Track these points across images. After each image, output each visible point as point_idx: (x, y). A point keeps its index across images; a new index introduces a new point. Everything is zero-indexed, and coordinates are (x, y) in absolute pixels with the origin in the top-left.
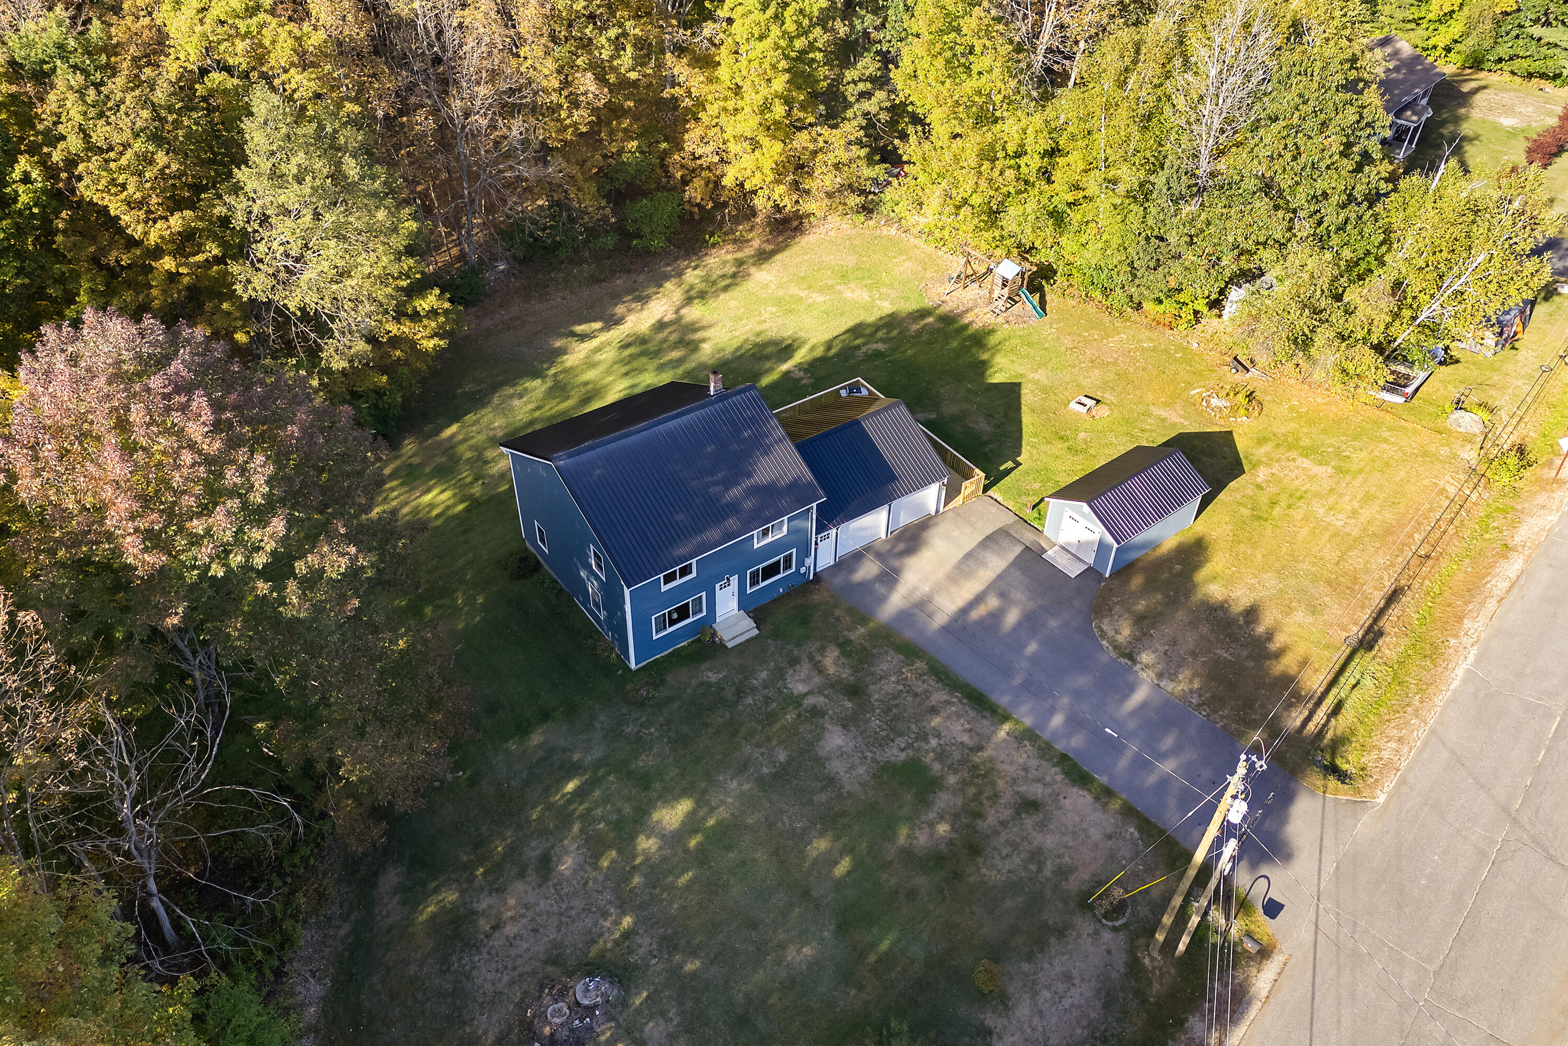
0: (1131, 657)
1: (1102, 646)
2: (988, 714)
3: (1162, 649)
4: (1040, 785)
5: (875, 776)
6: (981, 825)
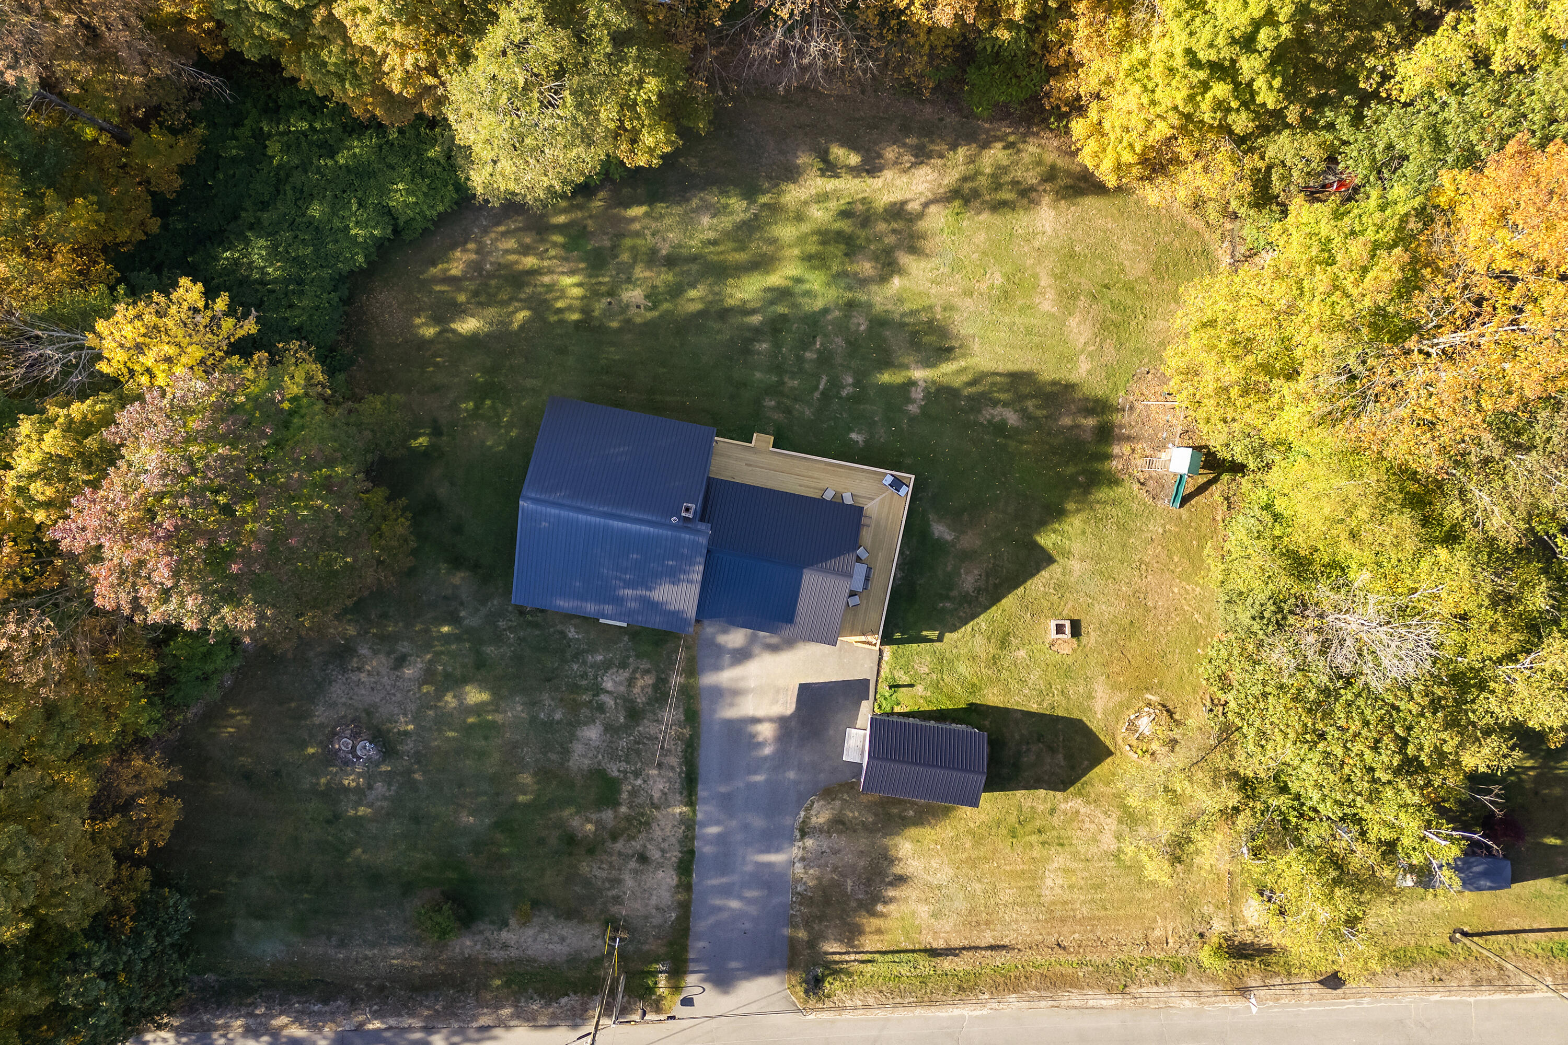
0: (803, 834)
1: (798, 813)
2: (685, 793)
3: (825, 848)
4: (660, 853)
5: (590, 771)
6: (609, 844)
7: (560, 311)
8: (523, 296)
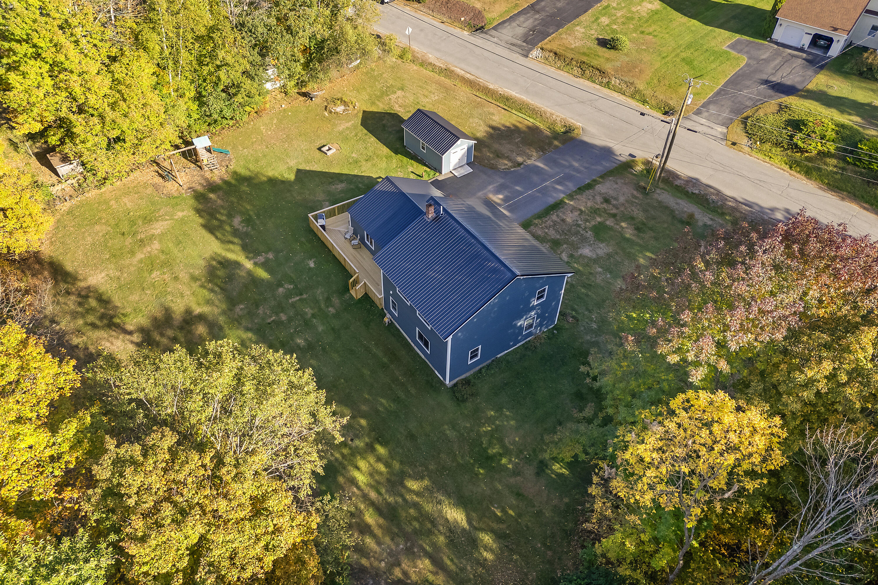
0: (520, 164)
1: (514, 171)
2: (561, 206)
3: (515, 155)
4: (596, 197)
5: (603, 242)
6: (619, 215)
7: (387, 465)
8: (400, 500)
